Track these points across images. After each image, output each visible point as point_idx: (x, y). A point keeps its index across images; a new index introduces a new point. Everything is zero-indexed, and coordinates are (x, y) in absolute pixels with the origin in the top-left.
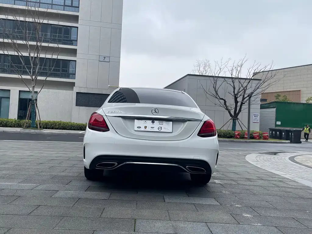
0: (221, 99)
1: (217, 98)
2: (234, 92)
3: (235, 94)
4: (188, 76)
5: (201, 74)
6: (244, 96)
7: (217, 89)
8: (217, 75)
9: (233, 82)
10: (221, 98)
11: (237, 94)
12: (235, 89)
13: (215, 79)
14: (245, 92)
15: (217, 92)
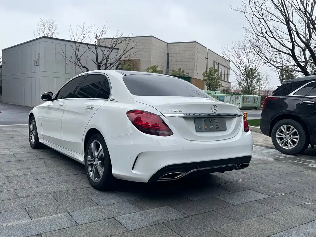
0: (83, 67)
1: (79, 66)
2: (97, 60)
3: (98, 63)
4: (44, 38)
5: (46, 36)
6: (106, 65)
8: (79, 41)
9: (96, 49)
10: (83, 65)
11: (101, 63)
12: (98, 57)
13: (78, 45)
14: (107, 62)
15: (79, 59)
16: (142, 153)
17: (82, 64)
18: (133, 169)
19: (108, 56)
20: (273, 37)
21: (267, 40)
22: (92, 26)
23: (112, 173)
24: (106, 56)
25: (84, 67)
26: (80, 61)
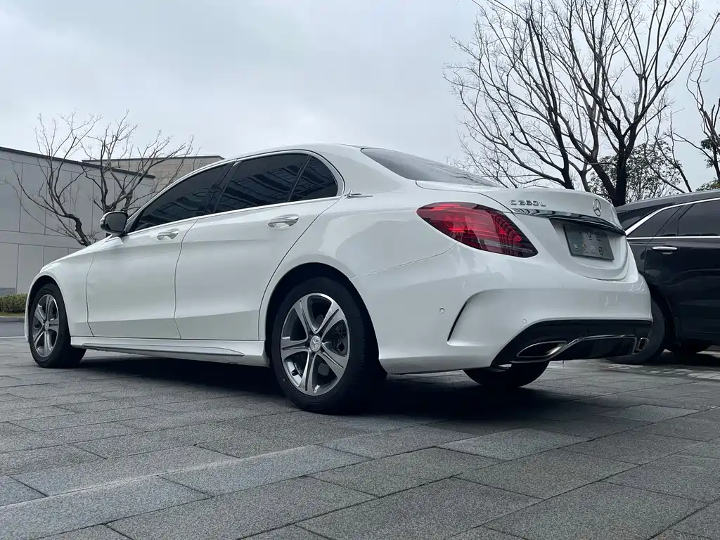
0: (66, 216)
1: (56, 212)
2: (103, 201)
3: (106, 207)
7: (59, 190)
9: (102, 175)
10: (69, 212)
11: (113, 206)
12: (106, 192)
13: (55, 165)
14: (128, 204)
15: (58, 197)
16: (476, 295)
17: (65, 210)
18: (448, 340)
19: (131, 193)
20: (526, 142)
21: (512, 150)
22: (94, 119)
23: (380, 358)
24: (127, 191)
25: (71, 216)
26: (61, 202)
